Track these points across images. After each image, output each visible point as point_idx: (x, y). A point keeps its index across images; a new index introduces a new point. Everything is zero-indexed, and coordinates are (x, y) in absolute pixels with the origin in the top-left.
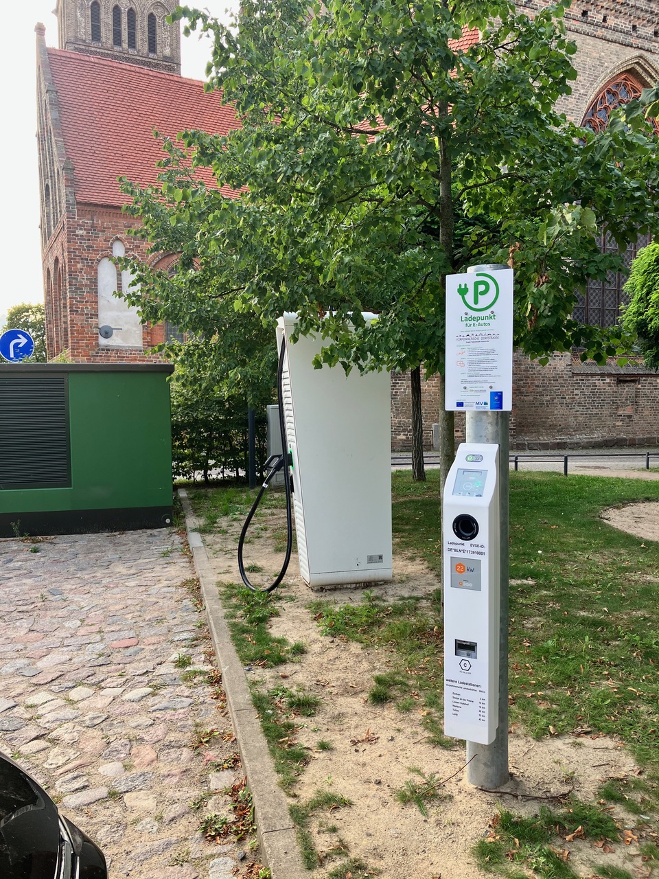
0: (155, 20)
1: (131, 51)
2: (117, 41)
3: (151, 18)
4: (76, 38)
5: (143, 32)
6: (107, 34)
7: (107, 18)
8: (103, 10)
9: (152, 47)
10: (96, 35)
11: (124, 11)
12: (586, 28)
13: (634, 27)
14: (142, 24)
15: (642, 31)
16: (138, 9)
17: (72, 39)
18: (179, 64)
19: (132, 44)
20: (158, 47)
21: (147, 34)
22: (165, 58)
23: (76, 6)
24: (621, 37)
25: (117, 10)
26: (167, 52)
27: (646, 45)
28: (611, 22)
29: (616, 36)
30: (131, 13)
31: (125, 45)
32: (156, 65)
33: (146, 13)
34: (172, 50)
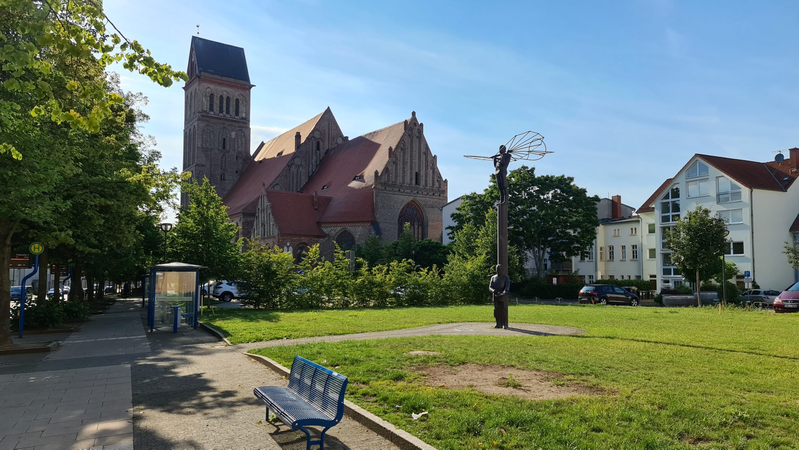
0: (239, 101)
1: (228, 116)
2: (221, 111)
3: (237, 100)
4: (202, 110)
5: (233, 107)
6: (216, 108)
7: (217, 101)
8: (215, 98)
9: (237, 113)
10: (211, 109)
11: (225, 97)
12: (399, 193)
13: (412, 192)
14: (233, 104)
15: (414, 192)
16: (231, 97)
17: (201, 111)
18: (249, 121)
19: (228, 112)
20: (240, 113)
21: (235, 108)
22: (243, 118)
23: (203, 96)
24: (408, 194)
25: (221, 97)
26: (244, 115)
27: (415, 195)
28: (406, 191)
29: (407, 194)
30: (228, 98)
31: (224, 113)
32: (238, 122)
33: (235, 99)
34: (246, 115)
